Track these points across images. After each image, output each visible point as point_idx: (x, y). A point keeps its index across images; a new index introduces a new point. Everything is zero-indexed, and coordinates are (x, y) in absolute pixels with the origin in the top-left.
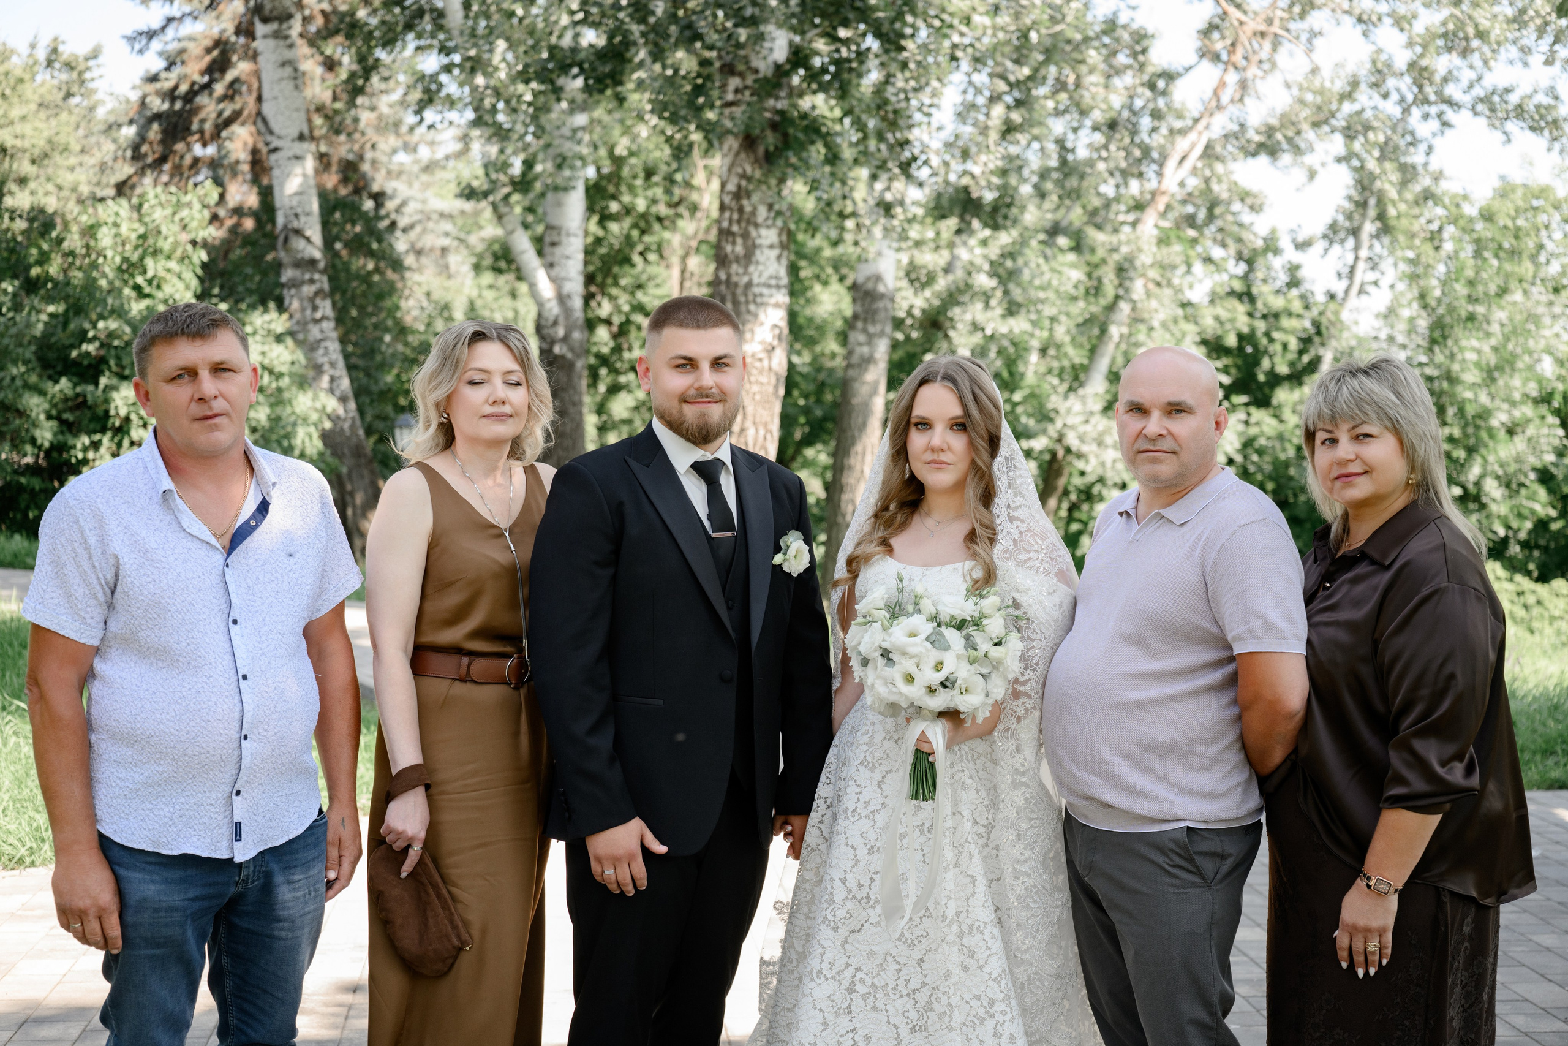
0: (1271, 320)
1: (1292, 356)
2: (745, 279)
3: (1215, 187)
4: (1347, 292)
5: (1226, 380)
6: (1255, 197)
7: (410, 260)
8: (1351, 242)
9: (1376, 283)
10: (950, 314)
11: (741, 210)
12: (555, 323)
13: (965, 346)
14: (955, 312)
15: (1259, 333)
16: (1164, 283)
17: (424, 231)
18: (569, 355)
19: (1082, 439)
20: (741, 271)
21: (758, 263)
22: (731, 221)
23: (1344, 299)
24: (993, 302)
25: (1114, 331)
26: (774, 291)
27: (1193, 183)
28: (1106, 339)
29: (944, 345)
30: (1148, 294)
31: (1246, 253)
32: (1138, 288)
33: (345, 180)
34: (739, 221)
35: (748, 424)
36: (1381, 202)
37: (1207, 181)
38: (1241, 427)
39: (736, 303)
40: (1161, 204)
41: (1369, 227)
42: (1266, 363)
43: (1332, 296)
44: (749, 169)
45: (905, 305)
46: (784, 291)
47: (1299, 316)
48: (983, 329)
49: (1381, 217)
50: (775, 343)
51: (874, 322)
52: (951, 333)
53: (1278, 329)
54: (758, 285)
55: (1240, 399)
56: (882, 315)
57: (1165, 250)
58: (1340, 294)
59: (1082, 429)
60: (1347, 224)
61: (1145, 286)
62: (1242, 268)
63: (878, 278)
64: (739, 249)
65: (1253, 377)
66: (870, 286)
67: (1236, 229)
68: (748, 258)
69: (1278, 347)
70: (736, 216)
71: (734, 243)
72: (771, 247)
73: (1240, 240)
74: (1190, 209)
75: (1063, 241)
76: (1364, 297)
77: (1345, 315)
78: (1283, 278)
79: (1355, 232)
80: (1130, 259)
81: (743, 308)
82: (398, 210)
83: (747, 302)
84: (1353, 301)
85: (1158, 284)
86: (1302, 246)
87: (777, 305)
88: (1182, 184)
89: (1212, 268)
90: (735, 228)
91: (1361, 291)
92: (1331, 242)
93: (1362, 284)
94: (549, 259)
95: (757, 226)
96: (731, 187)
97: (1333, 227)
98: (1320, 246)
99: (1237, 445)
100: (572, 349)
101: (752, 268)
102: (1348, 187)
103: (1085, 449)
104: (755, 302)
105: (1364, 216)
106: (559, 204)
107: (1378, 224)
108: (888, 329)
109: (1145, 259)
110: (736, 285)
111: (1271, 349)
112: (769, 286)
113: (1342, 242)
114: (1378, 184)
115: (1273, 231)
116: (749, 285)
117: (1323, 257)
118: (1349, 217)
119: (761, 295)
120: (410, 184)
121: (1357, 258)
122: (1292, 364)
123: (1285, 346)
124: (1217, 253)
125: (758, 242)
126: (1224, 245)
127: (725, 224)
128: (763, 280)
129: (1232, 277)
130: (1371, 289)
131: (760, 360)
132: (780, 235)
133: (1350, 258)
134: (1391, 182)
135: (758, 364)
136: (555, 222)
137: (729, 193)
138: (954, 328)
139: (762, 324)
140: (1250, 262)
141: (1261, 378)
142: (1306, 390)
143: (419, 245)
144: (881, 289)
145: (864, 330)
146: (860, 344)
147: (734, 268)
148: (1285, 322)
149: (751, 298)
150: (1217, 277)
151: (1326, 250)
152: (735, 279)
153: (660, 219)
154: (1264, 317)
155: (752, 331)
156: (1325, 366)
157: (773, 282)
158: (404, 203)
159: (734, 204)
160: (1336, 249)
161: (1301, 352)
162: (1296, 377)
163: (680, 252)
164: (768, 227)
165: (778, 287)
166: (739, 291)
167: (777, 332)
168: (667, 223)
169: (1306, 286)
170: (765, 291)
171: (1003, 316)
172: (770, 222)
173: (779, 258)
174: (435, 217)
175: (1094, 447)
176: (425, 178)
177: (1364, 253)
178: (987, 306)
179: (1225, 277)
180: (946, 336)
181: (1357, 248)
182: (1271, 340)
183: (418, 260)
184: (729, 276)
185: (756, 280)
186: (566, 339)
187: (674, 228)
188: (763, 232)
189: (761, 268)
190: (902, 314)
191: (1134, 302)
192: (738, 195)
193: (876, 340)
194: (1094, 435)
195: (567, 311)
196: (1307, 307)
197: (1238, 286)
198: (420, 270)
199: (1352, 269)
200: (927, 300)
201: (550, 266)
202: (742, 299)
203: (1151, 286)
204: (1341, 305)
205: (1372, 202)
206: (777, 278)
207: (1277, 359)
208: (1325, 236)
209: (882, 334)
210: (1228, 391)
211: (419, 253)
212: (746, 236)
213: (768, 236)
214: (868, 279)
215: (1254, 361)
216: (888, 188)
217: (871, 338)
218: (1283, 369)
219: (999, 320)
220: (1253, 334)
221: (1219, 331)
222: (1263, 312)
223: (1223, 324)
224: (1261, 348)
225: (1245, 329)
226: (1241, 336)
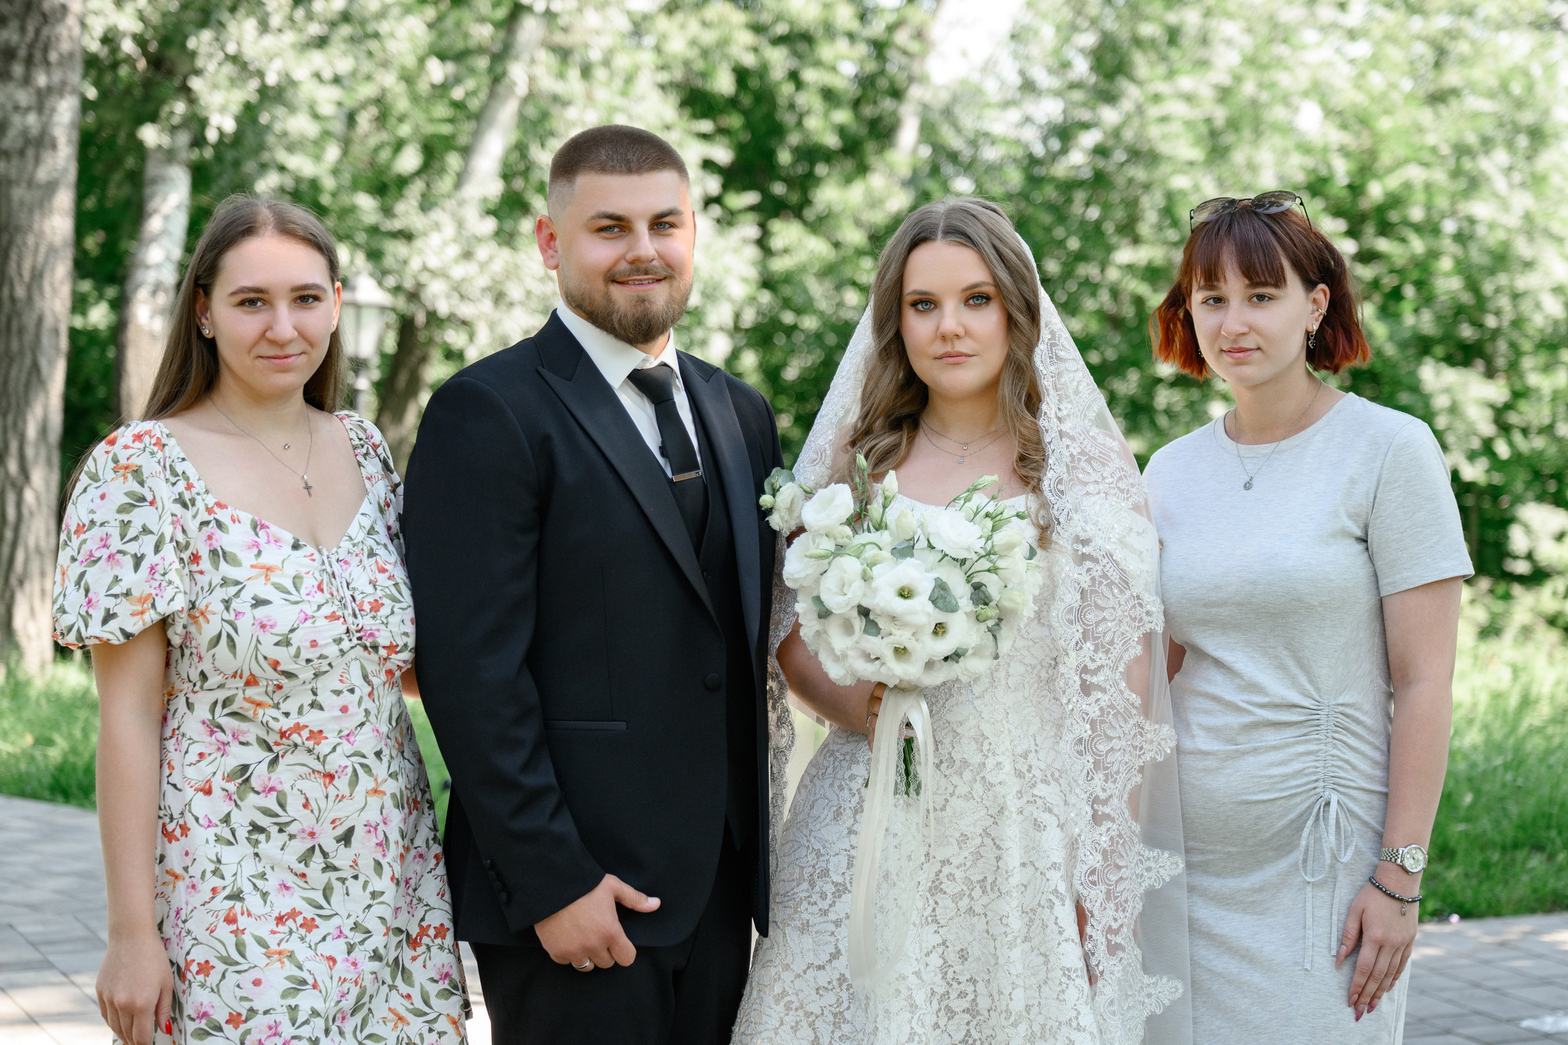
0: (800, 43)
1: (839, 114)
5: (721, 157)
10: (192, 43)
13: (223, 109)
14: (201, 41)
15: (778, 73)
19: (459, 291)
24: (275, 21)
25: (517, 72)
28: (501, 89)
29: (180, 107)
38: (754, 254)
45: (98, 27)
47: (849, 35)
48: (261, 74)
52: (195, 83)
53: (813, 61)
56: (61, 51)
59: (459, 271)
69: (814, 100)
99: (750, 286)
103: (465, 310)
108: (75, 76)
111: (800, 102)
122: (843, 128)
123: (827, 96)
138: (198, 72)
141: (786, 158)
142: (877, 180)
154: (785, 40)
156: (908, 134)
175: (487, 305)
178: (264, 26)
180: (186, 91)
182: (800, 85)
193: (51, 101)
194: (483, 281)
200: (142, 18)
207: (813, 123)
218: (832, 141)
219: (291, 55)
220: (763, 70)
221: (699, 65)
222: (781, 29)
223: (705, 53)
224: (782, 101)
225: (749, 60)
226: (741, 75)
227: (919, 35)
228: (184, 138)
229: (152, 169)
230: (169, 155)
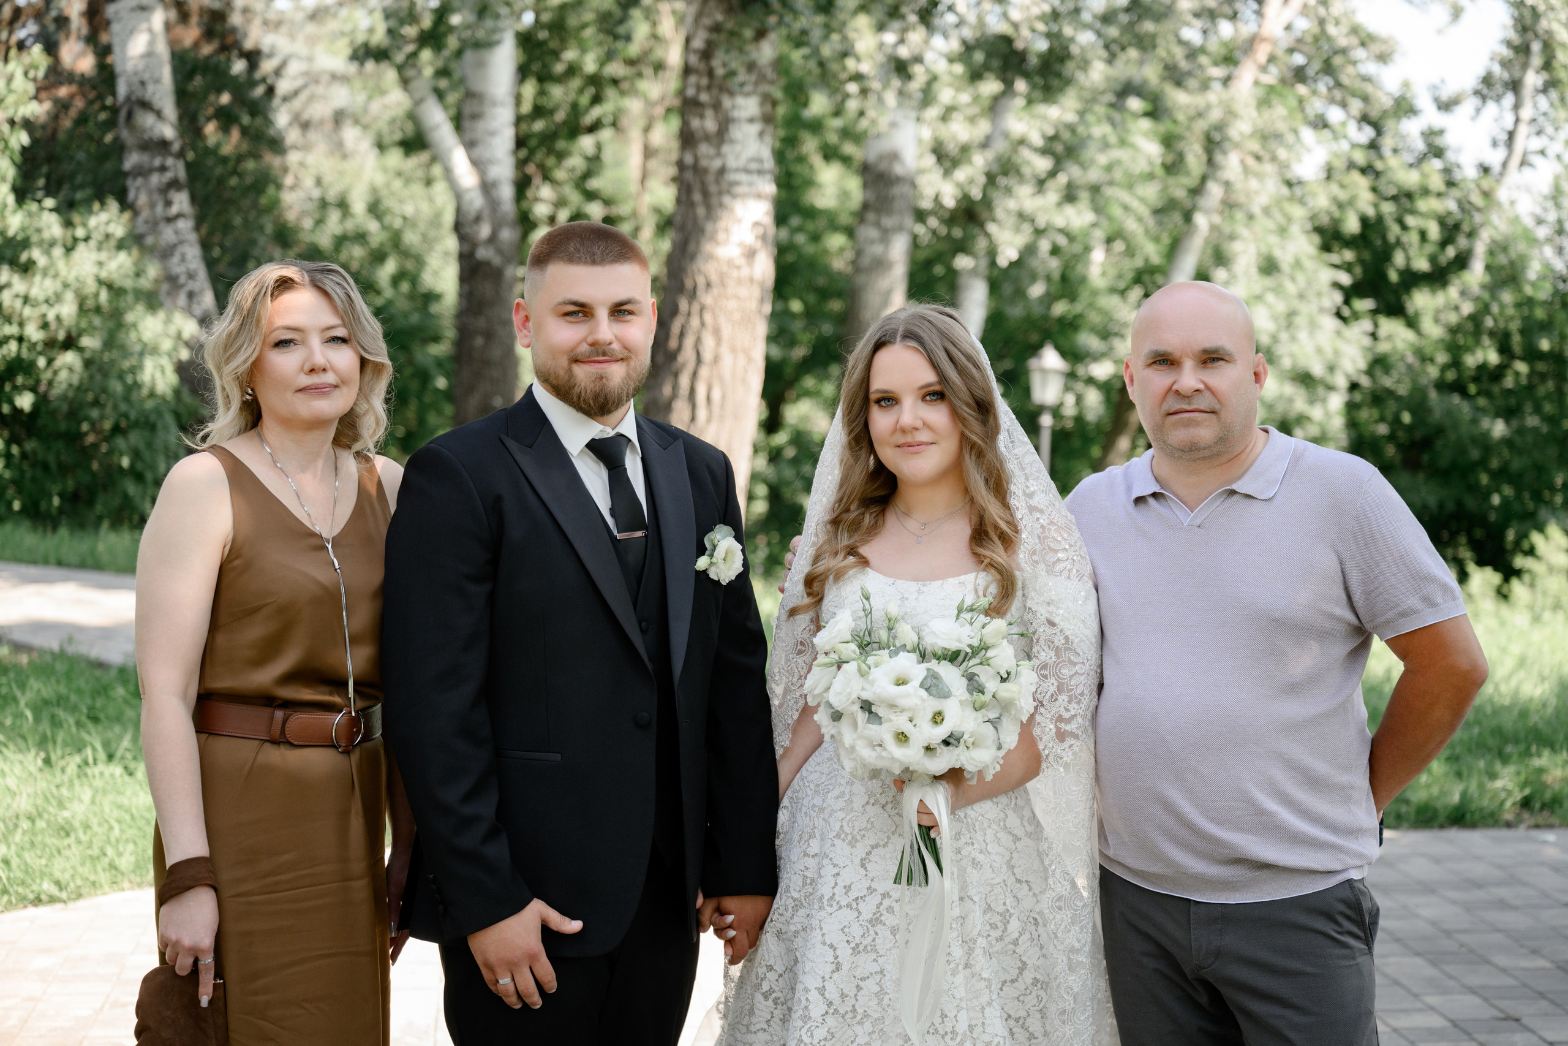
0: (1404, 200)
1: (1430, 249)
2: (716, 164)
3: (1332, 30)
4: (1505, 165)
5: (1345, 279)
6: (1385, 42)
7: (293, 136)
8: (1509, 99)
9: (1542, 152)
11: (711, 73)
12: (478, 219)
13: (1009, 244)
14: (999, 201)
15: (1388, 218)
16: (1266, 156)
17: (312, 98)
18: (497, 261)
20: (712, 151)
21: (732, 141)
22: (699, 88)
23: (1502, 174)
25: (1201, 221)
26: (755, 178)
27: (1303, 25)
28: (1190, 231)
29: (983, 244)
30: (1246, 170)
31: (1374, 114)
32: (1232, 164)
33: (209, 34)
34: (709, 88)
35: (724, 350)
36: (1548, 48)
37: (1322, 22)
38: (1367, 341)
39: (706, 194)
40: (1262, 53)
41: (1532, 79)
42: (1399, 259)
43: (1486, 170)
44: (719, 17)
45: (931, 193)
46: (769, 177)
47: (1439, 195)
48: (1033, 221)
49: (1547, 66)
50: (759, 244)
51: (890, 212)
52: (992, 228)
53: (1413, 212)
54: (737, 170)
55: (1364, 305)
56: (898, 205)
57: (1267, 114)
58: (1496, 167)
60: (1506, 76)
61: (1242, 162)
62: (1368, 133)
63: (894, 156)
64: (710, 124)
65: (1384, 277)
66: (883, 166)
67: (1358, 85)
68: (721, 136)
69: (1413, 238)
70: (704, 81)
71: (702, 116)
72: (751, 120)
73: (1366, 99)
74: (1299, 59)
75: (1135, 104)
76: (1526, 170)
77: (1503, 194)
78: (1420, 146)
79: (1515, 86)
80: (1220, 127)
81: (714, 201)
82: (278, 72)
83: (720, 193)
84: (1514, 176)
85: (1258, 158)
86: (1446, 106)
87: (759, 196)
88: (1288, 28)
89: (1326, 133)
90: (704, 97)
91: (1524, 163)
92: (1484, 98)
93: (1525, 154)
94: (468, 136)
95: (731, 94)
96: (698, 43)
97: (1487, 80)
98: (1469, 105)
99: (1362, 364)
100: (499, 251)
101: (726, 149)
102: (1505, 27)
104: (729, 192)
105: (1525, 66)
106: (481, 65)
107: (1545, 76)
108: (909, 221)
109: (1240, 129)
110: (705, 171)
111: (1405, 239)
112: (747, 171)
113: (1498, 99)
114: (1544, 24)
115: (1406, 85)
116: (722, 171)
117: (1473, 118)
118: (1505, 64)
119: (737, 183)
120: (292, 37)
121: (1517, 121)
122: (1433, 259)
123: (1423, 235)
124: (1335, 115)
125: (736, 114)
126: (1344, 105)
127: (691, 92)
128: (741, 162)
129: (1354, 146)
130: (1537, 160)
131: (738, 268)
132: (762, 104)
133: (1509, 120)
134: (1559, 21)
135: (735, 273)
136: (476, 87)
137: (695, 51)
138: (995, 222)
139: (739, 221)
140: (1377, 127)
141: (1393, 276)
142: (1453, 292)
143: (305, 116)
144: (898, 170)
145: (878, 225)
146: (872, 242)
147: (704, 149)
148: (1423, 205)
149: (724, 186)
150: (1334, 146)
151: (1478, 111)
152: (704, 163)
153: (615, 82)
154: (1394, 198)
155: (727, 230)
157: (754, 166)
158: (283, 64)
159: (702, 66)
160: (1491, 107)
161: (1444, 243)
162: (1438, 277)
163: (642, 123)
164: (747, 95)
165: (760, 172)
166: (710, 178)
167: (761, 231)
168: (625, 85)
169: (1450, 156)
170: (742, 177)
171: (1059, 205)
172: (748, 88)
173: (761, 134)
174: (325, 79)
176: (311, 28)
177: (1526, 113)
179: (1345, 146)
180: (985, 232)
181: (1517, 107)
182: (1404, 227)
183: (304, 136)
184: (696, 159)
185: (732, 163)
186: (493, 239)
187: (633, 92)
188: (740, 101)
189: (738, 148)
190: (926, 204)
191: (1227, 184)
192: (706, 54)
193: (892, 237)
195: (493, 203)
196: (1451, 184)
197: (1360, 158)
198: (306, 148)
199: (1511, 135)
200: (961, 186)
201: (470, 145)
202: (713, 188)
203: (1251, 161)
204: (1498, 181)
205: (1536, 47)
206: (760, 161)
207: (1413, 252)
208: (1477, 93)
209: (900, 228)
210: (1350, 293)
211: (305, 126)
212: (717, 106)
213: (746, 106)
214: (881, 158)
215: (1384, 255)
216: (902, 41)
217: (886, 235)
218: (1422, 265)
219: (1054, 208)
220: (1380, 219)
221: (1337, 214)
222: (1392, 191)
223: (1341, 206)
224: (1391, 238)
225: (1371, 212)
226: (1364, 221)
227: (1487, 195)
228: (984, 263)
229: (963, 280)
230: (974, 272)
